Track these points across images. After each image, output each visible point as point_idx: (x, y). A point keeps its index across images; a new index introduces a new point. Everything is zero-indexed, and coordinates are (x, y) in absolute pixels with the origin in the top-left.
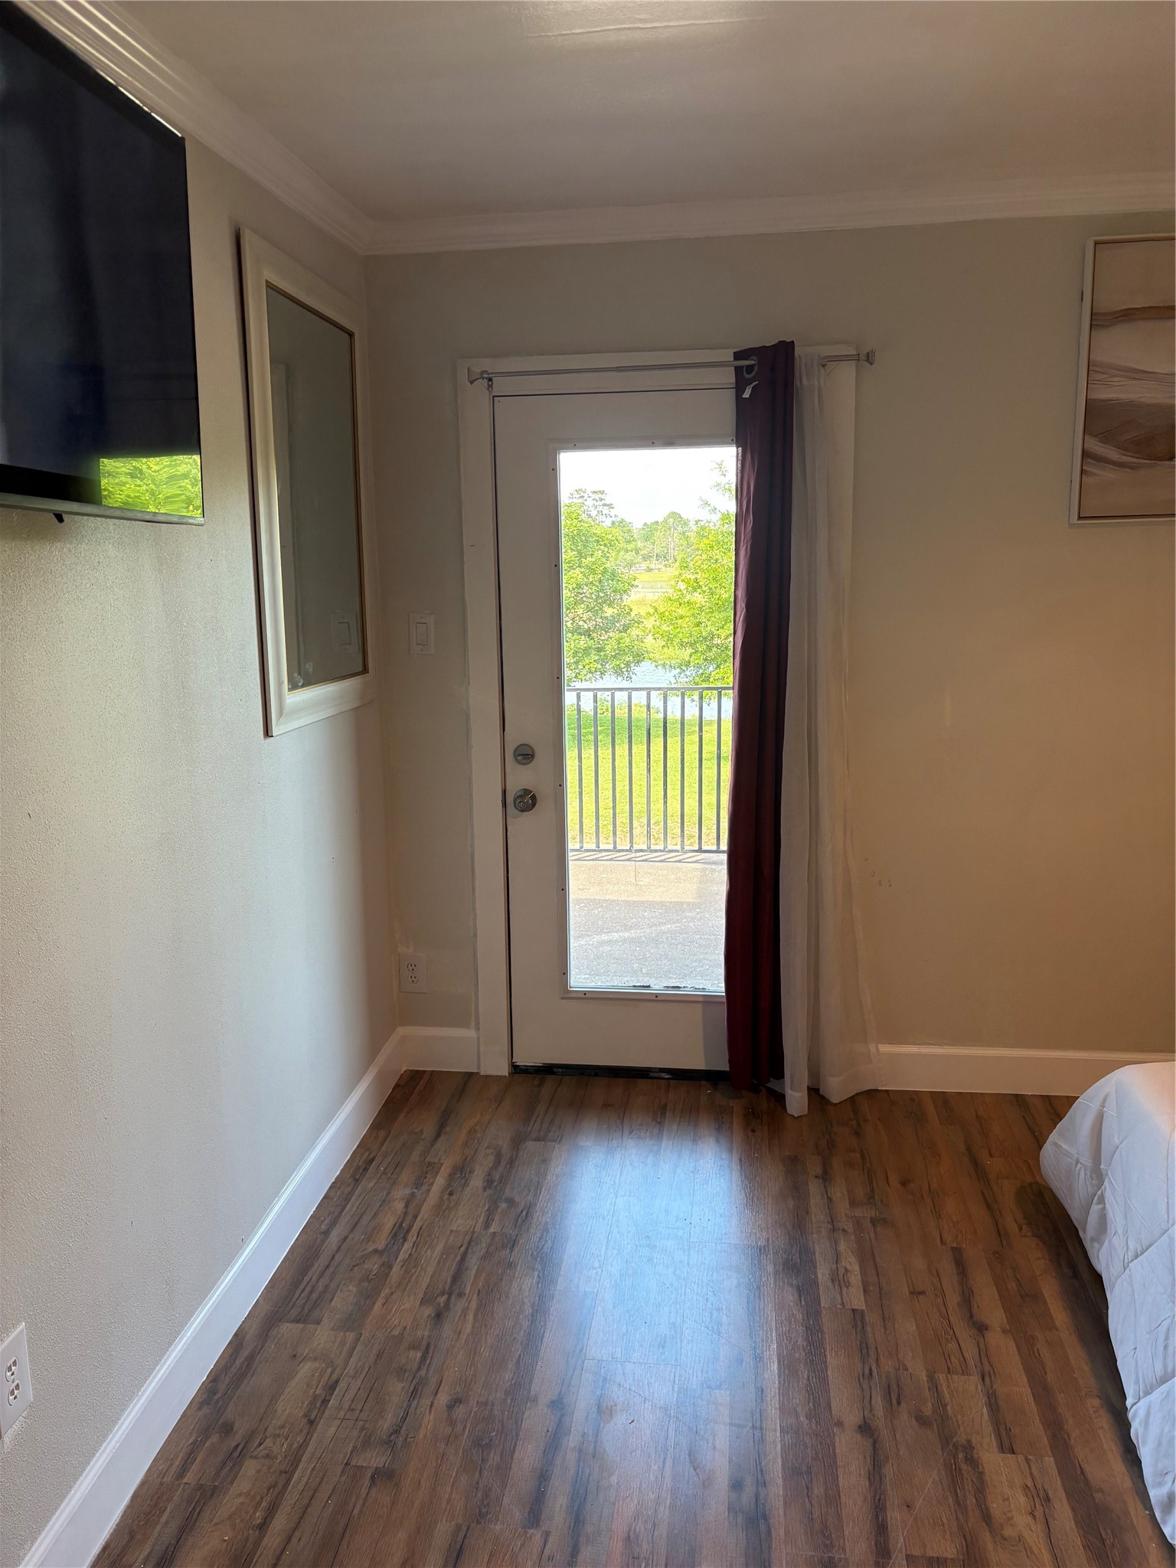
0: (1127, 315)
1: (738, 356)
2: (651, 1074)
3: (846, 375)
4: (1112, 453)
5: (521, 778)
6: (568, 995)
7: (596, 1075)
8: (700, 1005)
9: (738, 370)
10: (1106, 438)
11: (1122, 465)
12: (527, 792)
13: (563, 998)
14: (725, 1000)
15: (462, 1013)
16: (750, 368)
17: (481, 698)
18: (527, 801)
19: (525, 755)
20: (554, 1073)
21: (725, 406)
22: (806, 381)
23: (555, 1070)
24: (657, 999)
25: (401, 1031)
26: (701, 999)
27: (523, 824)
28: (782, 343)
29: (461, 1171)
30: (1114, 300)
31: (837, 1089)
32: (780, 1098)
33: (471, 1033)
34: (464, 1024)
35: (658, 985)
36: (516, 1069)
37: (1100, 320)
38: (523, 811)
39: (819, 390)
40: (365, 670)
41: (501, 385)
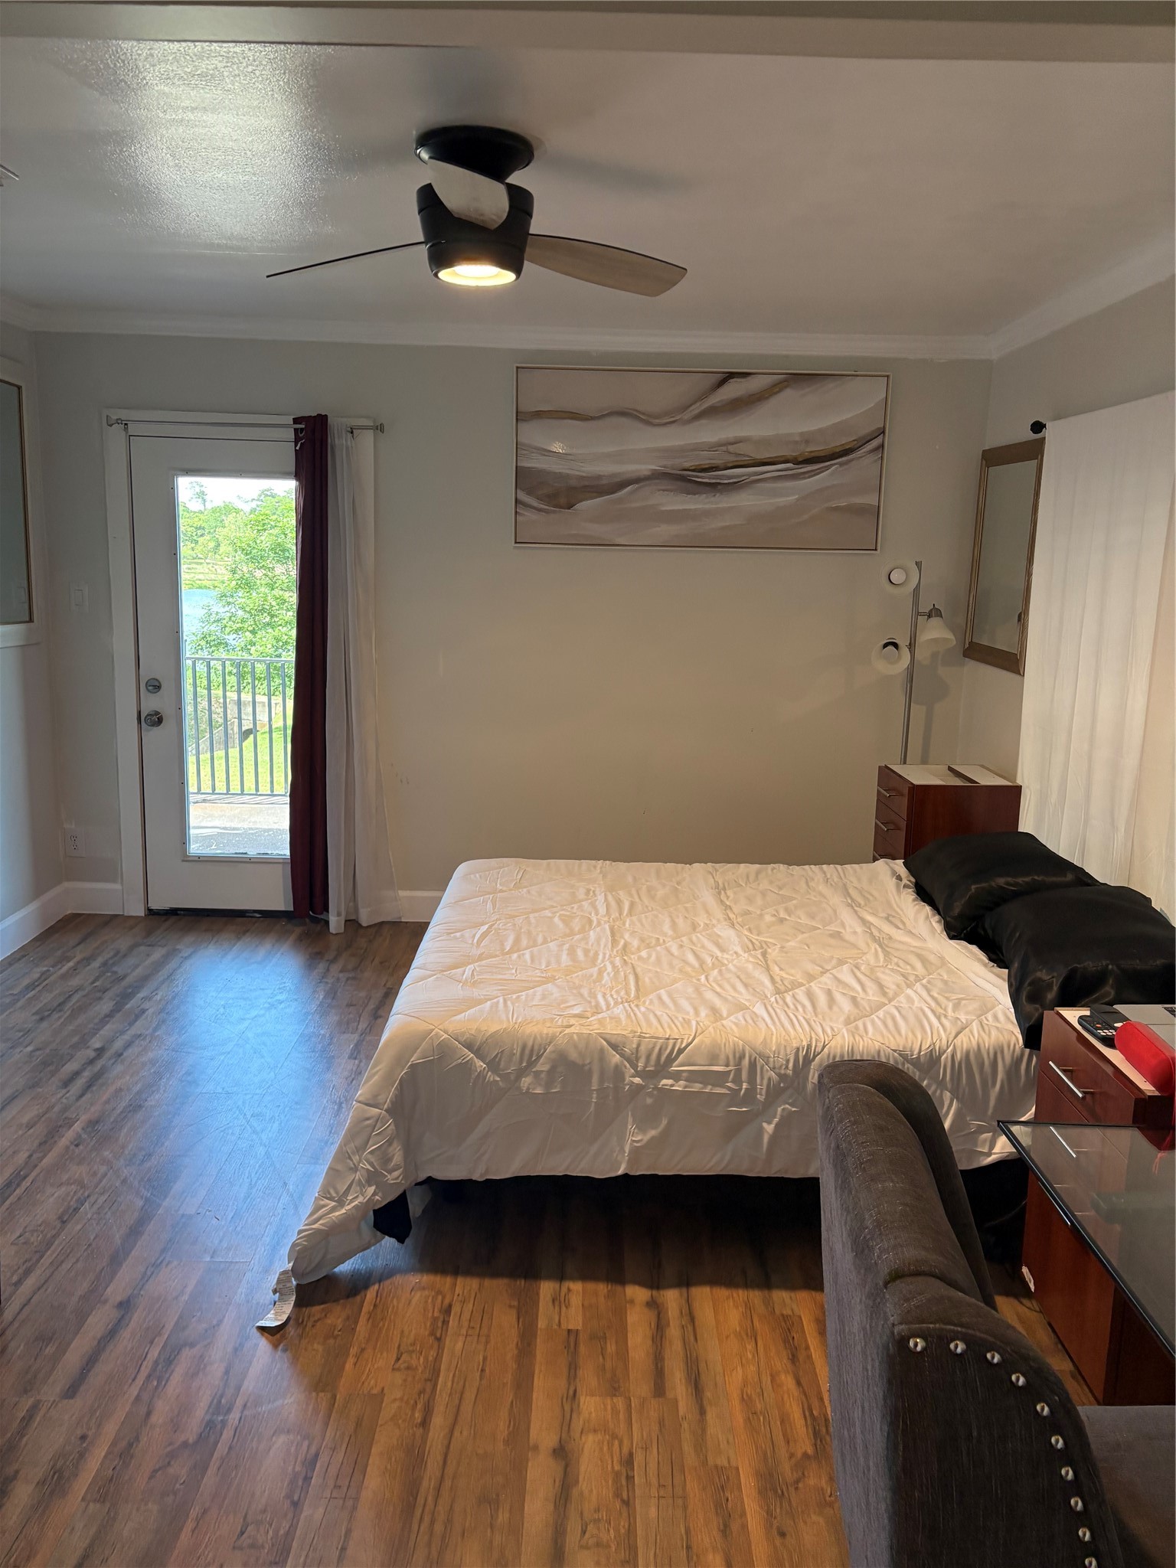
0: (538, 415)
1: (296, 421)
2: (247, 914)
3: (367, 439)
4: (535, 503)
5: (151, 703)
6: (187, 859)
7: (208, 916)
8: (281, 865)
9: (296, 430)
10: (530, 492)
11: (540, 510)
12: (157, 713)
13: (183, 861)
14: (289, 861)
15: (109, 871)
16: (302, 429)
17: (121, 644)
18: (156, 719)
19: (155, 686)
20: (177, 914)
21: (288, 453)
22: (338, 441)
23: (179, 912)
24: (250, 861)
25: (66, 884)
26: (281, 861)
27: (152, 735)
28: (319, 415)
29: (88, 960)
30: (529, 406)
31: (365, 919)
32: (327, 923)
33: (117, 886)
34: (114, 881)
35: (252, 852)
36: (151, 912)
37: (521, 417)
38: (153, 725)
39: (347, 448)
40: (31, 620)
41: (133, 429)
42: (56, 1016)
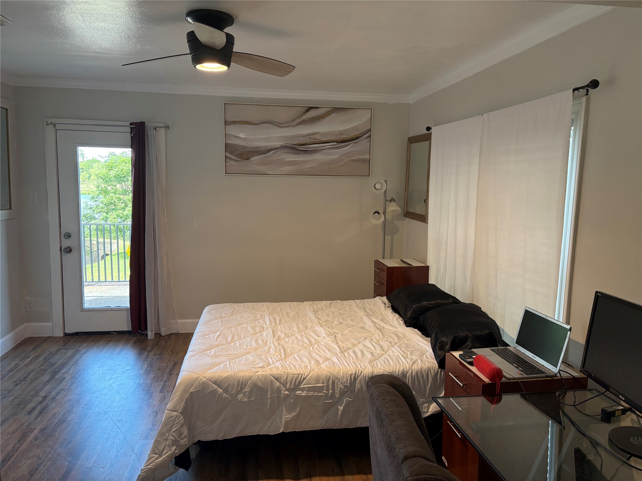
0: (234, 122)
1: (131, 124)
2: (111, 333)
3: (162, 132)
4: (233, 158)
5: (66, 243)
6: (83, 310)
7: (93, 335)
8: (125, 311)
9: (131, 128)
10: (231, 153)
11: (235, 160)
12: (69, 247)
13: (81, 311)
14: (130, 309)
15: (47, 317)
16: (134, 128)
17: (53, 218)
18: (69, 250)
19: (68, 236)
20: (79, 335)
21: (128, 137)
22: (150, 132)
23: (79, 334)
24: (112, 310)
25: (26, 324)
26: (126, 309)
27: (66, 257)
28: (141, 122)
29: (37, 357)
30: (229, 119)
31: (163, 334)
32: (147, 335)
33: (50, 324)
34: (49, 322)
35: (113, 306)
36: (66, 335)
37: (226, 123)
38: (67, 253)
39: (153, 135)
40: (10, 208)
41: (58, 127)
42: (23, 383)
